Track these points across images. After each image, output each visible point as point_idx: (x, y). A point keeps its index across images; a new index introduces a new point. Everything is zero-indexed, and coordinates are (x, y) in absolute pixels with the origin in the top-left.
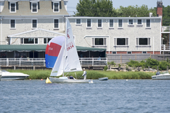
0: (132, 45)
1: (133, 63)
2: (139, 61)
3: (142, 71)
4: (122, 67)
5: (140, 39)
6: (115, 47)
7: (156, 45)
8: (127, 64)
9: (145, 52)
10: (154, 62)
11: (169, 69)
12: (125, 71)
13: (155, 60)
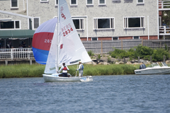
0: (119, 28)
1: (117, 53)
2: (126, 50)
3: (128, 63)
4: (102, 58)
5: (130, 19)
6: (96, 31)
7: (152, 27)
8: (110, 54)
9: (137, 37)
10: (146, 50)
11: (167, 59)
12: (106, 63)
13: (147, 47)
